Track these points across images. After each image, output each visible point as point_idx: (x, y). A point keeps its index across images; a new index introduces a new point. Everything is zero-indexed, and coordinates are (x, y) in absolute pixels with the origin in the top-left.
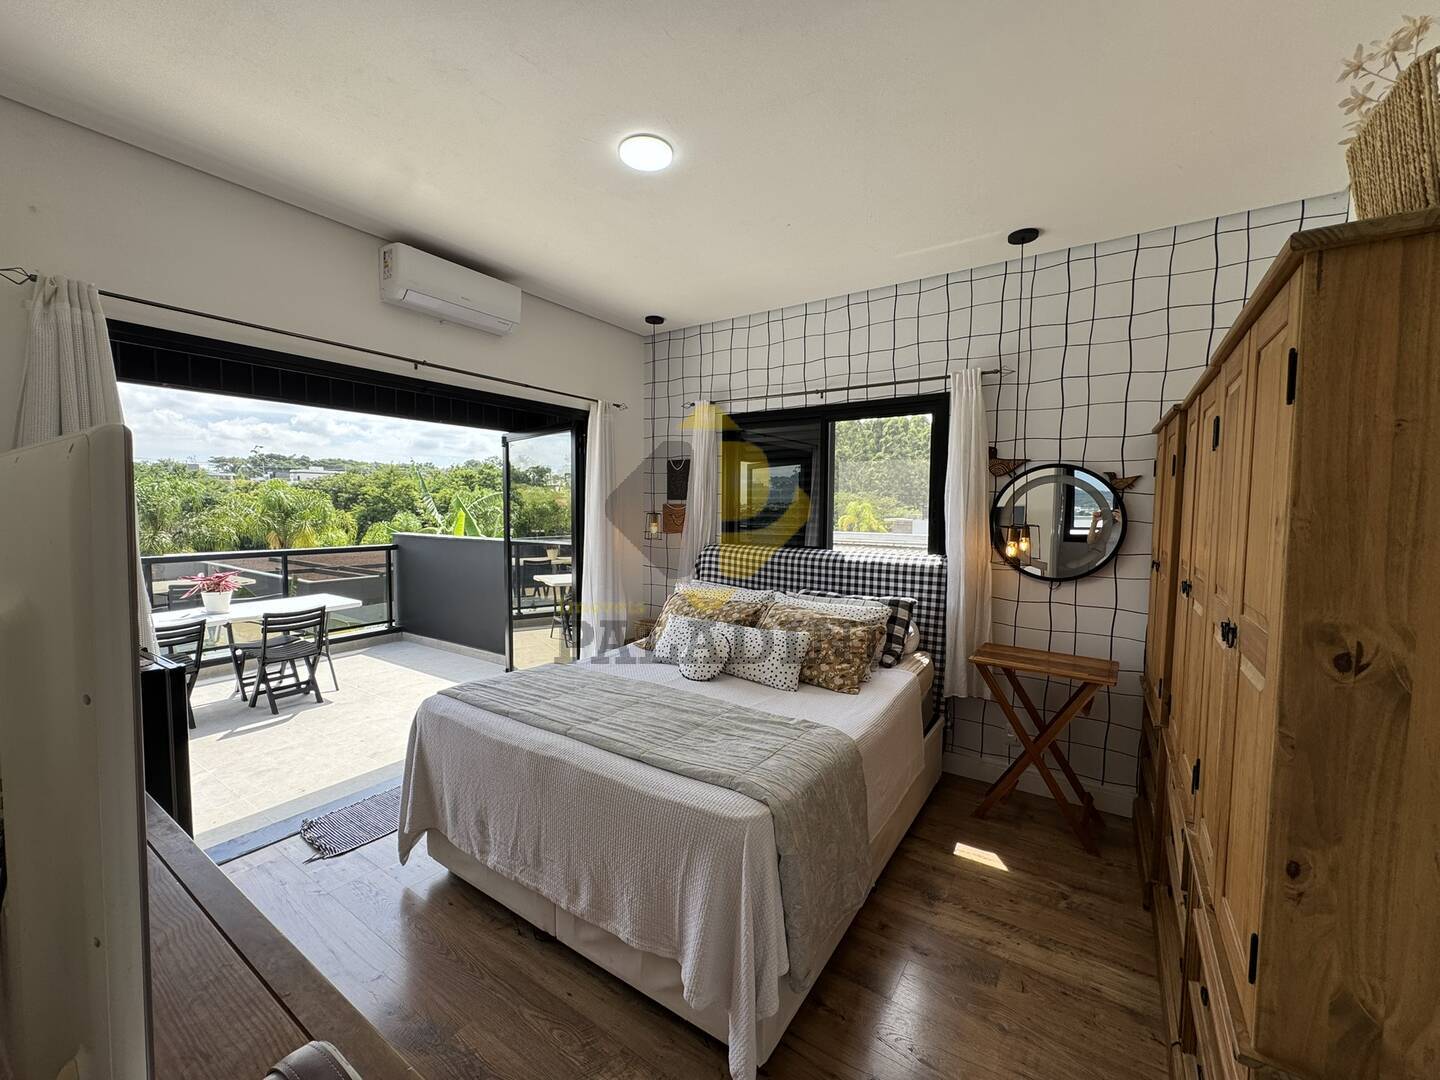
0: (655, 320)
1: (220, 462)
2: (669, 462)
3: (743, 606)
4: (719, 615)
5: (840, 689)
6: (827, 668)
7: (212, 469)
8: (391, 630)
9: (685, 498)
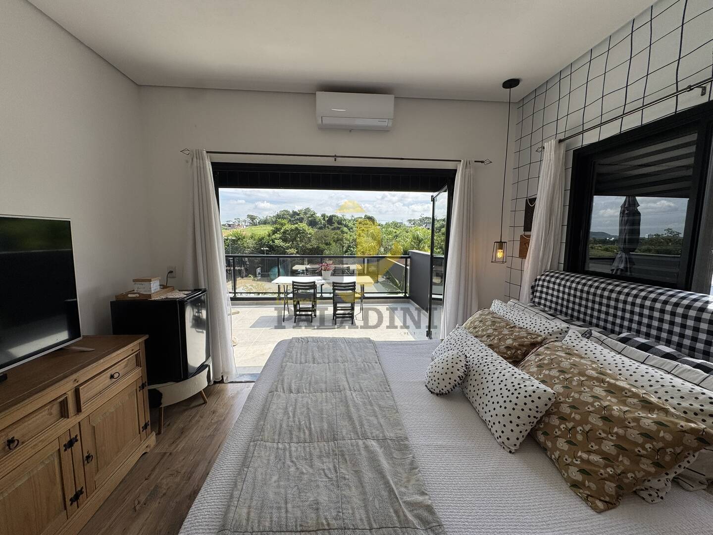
0: (511, 83)
1: (410, 221)
2: (527, 200)
3: (523, 334)
4: (496, 336)
5: (575, 485)
6: (566, 447)
7: (407, 224)
8: (405, 297)
9: (531, 231)
